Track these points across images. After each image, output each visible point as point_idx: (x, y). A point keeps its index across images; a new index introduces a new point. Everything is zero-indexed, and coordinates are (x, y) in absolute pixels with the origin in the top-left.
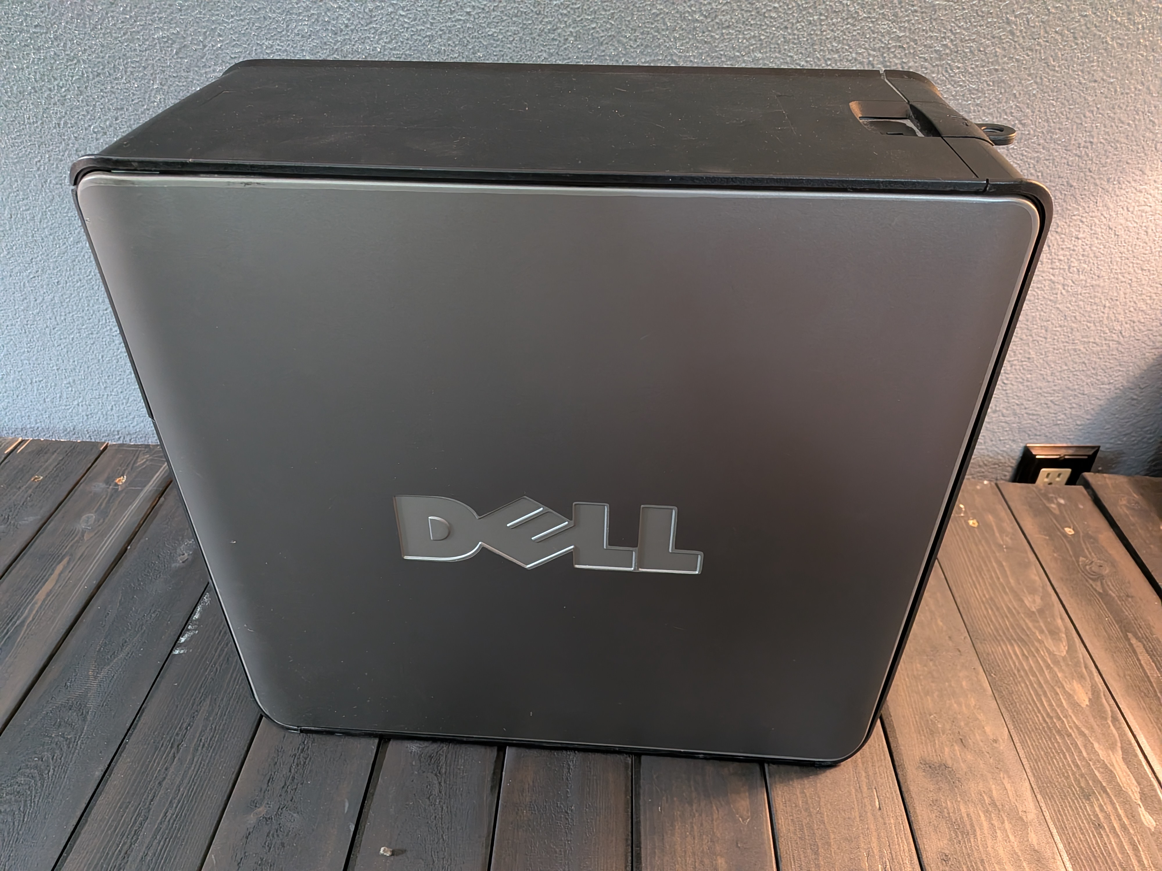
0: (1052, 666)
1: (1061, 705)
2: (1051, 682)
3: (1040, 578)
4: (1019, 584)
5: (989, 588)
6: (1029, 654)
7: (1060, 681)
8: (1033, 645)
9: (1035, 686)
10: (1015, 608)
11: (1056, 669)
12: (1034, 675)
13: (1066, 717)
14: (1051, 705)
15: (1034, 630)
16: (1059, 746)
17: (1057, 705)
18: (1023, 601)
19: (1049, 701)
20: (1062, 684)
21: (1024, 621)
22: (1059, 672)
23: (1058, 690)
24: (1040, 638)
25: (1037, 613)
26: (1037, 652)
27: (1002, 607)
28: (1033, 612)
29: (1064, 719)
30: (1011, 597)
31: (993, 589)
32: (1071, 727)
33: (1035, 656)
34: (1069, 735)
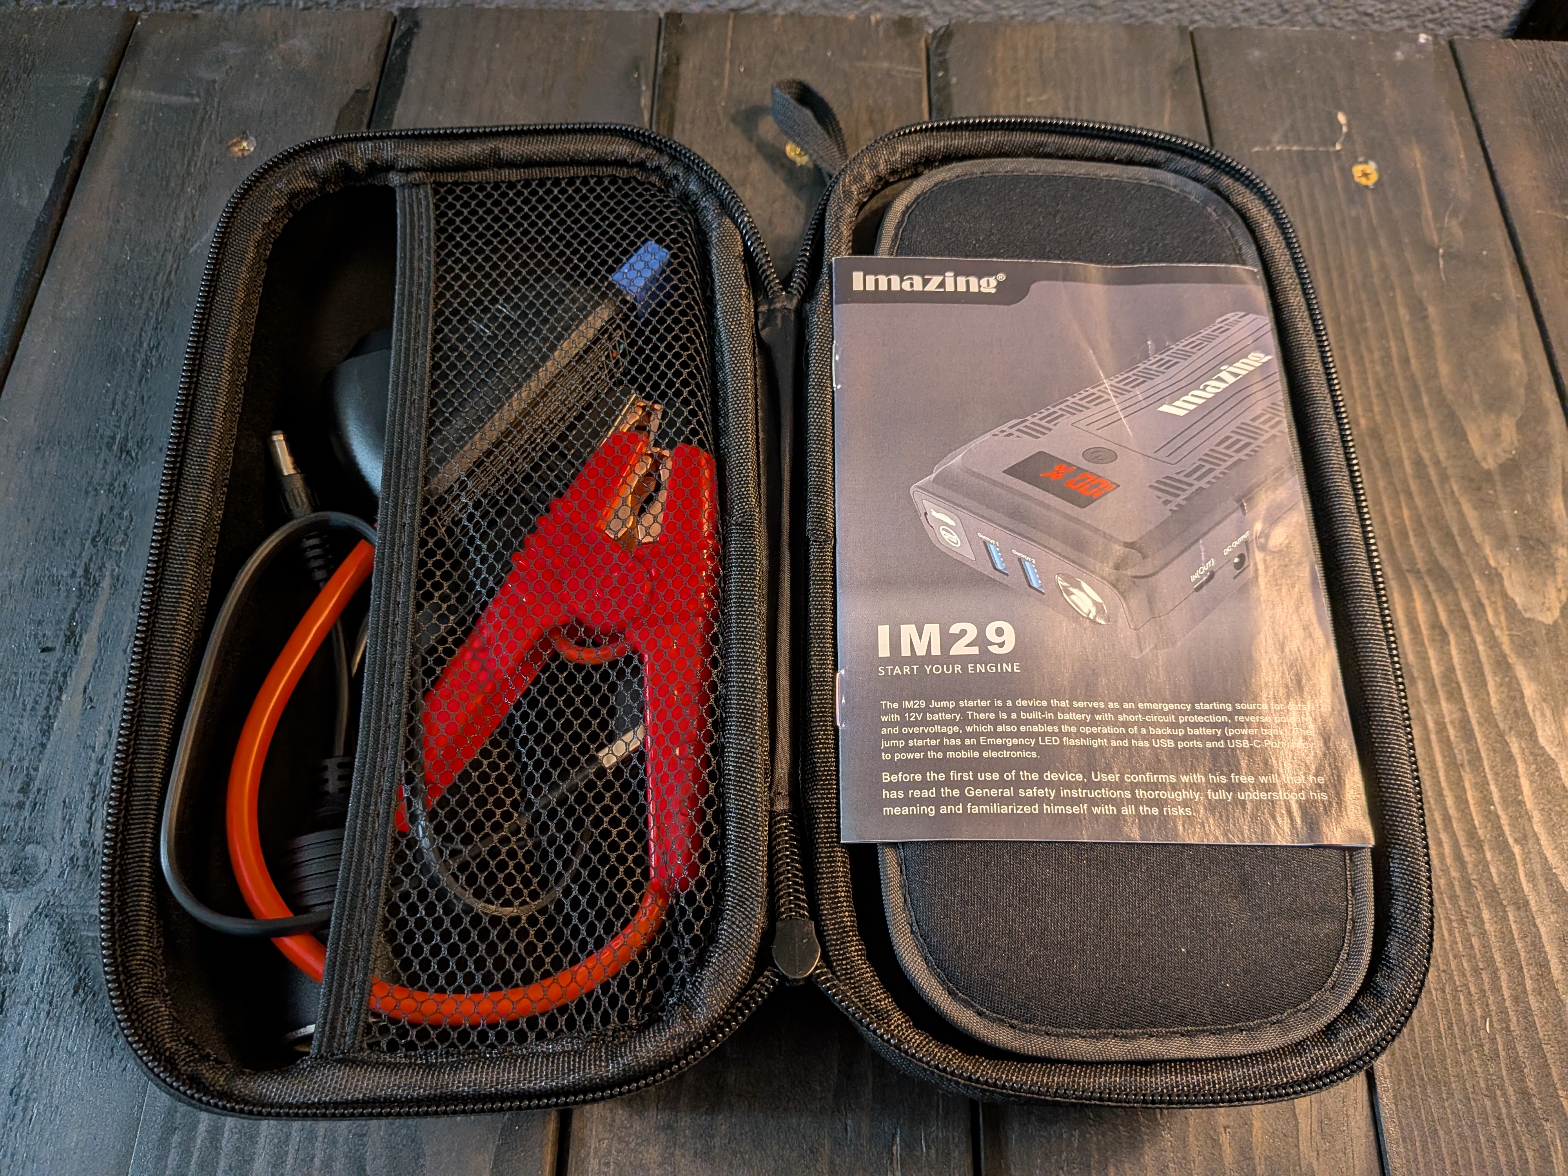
0: (1512, 659)
1: (1514, 801)
2: (1499, 719)
3: (1526, 356)
4: (1465, 378)
5: (1373, 393)
6: (1452, 624)
7: (1526, 714)
8: (1470, 589)
9: (1452, 732)
10: (1437, 463)
11: (1521, 672)
12: (1455, 695)
13: (1523, 839)
14: (1486, 800)
15: (1479, 536)
16: (1486, 946)
17: (1504, 799)
18: (1464, 437)
19: (1482, 787)
20: (1530, 722)
21: (1457, 503)
22: (1531, 678)
23: (1515, 749)
24: (1492, 563)
25: (1497, 478)
26: (1475, 614)
27: (1400, 460)
28: (1488, 475)
29: (1516, 849)
30: (1432, 424)
31: (1382, 395)
32: (1531, 876)
33: (1466, 627)
34: (1522, 905)
